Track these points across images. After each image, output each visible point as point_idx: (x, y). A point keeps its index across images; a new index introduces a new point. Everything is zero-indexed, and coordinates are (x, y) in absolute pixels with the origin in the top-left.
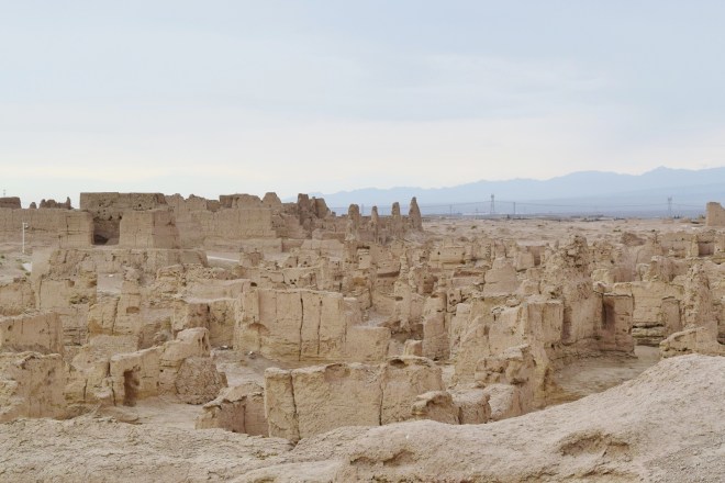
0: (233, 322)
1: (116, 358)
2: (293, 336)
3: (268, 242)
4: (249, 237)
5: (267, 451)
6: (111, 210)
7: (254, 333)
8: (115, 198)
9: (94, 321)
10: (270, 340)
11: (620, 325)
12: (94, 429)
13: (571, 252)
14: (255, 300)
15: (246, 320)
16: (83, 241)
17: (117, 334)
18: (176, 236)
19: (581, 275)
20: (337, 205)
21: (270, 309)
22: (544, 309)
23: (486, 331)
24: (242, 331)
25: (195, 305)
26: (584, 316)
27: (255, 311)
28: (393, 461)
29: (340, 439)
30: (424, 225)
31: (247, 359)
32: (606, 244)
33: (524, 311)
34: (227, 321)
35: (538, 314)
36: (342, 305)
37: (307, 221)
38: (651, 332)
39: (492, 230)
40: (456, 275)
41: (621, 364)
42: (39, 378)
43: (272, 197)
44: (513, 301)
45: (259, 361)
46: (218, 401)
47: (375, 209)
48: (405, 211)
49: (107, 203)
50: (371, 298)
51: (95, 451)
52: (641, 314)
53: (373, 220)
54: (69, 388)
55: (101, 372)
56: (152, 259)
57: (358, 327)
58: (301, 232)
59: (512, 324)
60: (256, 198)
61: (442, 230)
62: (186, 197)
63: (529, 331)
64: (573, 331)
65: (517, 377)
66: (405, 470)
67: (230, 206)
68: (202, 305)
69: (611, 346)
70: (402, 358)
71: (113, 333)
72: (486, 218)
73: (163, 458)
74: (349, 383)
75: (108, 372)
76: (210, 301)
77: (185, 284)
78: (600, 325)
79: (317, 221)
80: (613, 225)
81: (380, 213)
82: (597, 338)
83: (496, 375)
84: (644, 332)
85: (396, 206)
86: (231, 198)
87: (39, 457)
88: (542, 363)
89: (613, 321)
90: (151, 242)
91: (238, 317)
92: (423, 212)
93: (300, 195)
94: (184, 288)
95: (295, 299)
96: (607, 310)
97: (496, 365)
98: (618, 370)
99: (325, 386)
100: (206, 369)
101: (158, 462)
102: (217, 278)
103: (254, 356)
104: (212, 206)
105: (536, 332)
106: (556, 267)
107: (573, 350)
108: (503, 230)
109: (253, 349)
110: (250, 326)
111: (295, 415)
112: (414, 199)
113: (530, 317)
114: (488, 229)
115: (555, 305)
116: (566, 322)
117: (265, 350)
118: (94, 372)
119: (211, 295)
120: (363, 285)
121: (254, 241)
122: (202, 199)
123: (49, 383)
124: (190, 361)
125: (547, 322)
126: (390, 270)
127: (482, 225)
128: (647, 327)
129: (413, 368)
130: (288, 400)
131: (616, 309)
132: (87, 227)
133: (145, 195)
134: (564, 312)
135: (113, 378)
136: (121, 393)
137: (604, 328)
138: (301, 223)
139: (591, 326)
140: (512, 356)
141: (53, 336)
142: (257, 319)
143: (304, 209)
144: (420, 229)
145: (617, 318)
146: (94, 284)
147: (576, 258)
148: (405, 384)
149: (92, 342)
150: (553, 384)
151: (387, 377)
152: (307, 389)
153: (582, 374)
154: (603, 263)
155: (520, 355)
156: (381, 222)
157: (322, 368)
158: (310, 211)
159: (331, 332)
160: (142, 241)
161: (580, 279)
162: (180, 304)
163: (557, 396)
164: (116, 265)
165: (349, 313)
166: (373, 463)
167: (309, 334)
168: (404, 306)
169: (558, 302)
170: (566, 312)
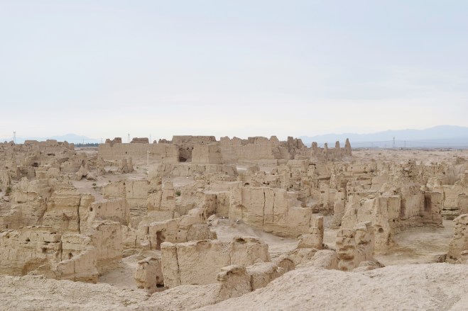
0: (229, 205)
1: (152, 224)
2: (260, 212)
3: (270, 161)
4: (261, 158)
5: (132, 300)
6: (188, 145)
7: (239, 210)
8: (190, 138)
9: (150, 203)
10: (248, 214)
11: (434, 209)
13: (406, 169)
14: (240, 193)
15: (235, 203)
16: (174, 160)
17: (162, 210)
18: (221, 158)
19: (412, 181)
20: (307, 143)
21: (247, 198)
22: (389, 201)
23: (356, 212)
24: (233, 209)
25: (209, 195)
26: (413, 204)
27: (240, 198)
29: (177, 293)
30: (353, 153)
31: (235, 224)
32: (443, 163)
33: (377, 201)
34: (226, 204)
35: (385, 203)
36: (286, 196)
37: (292, 151)
38: (454, 213)
39: (389, 155)
40: (358, 179)
41: (434, 230)
42: (107, 235)
43: (274, 138)
44: (372, 196)
45: (242, 225)
47: (326, 144)
48: (342, 145)
49: (186, 140)
50: (310, 191)
52: (448, 203)
53: (325, 150)
55: (144, 232)
56: (208, 169)
57: (295, 208)
58: (289, 156)
59: (370, 208)
60: (266, 139)
61: (363, 155)
62: (231, 138)
63: (380, 212)
64: (406, 212)
65: (363, 240)
67: (253, 143)
68: (213, 195)
69: (429, 221)
70: (243, 237)
71: (159, 210)
72: (389, 149)
73: (66, 304)
74: (211, 252)
75: (148, 232)
76: (217, 193)
77: (209, 184)
78: (423, 209)
79: (297, 151)
80: (453, 153)
81: (329, 147)
82: (422, 216)
83: (348, 239)
84: (450, 212)
85: (337, 143)
86: (254, 138)
88: (387, 230)
89: (430, 207)
90: (208, 161)
91: (231, 202)
92: (352, 146)
93: (289, 137)
94: (208, 186)
95: (261, 193)
96: (427, 201)
97: (348, 234)
98: (431, 234)
99: (196, 254)
100: (204, 231)
101: (60, 306)
102: (226, 180)
103: (239, 223)
104: (244, 142)
105: (383, 213)
106: (397, 177)
107: (407, 223)
108: (394, 156)
109: (239, 218)
110: (237, 206)
111: (179, 271)
112: (348, 140)
113: (380, 204)
114: (387, 155)
115: (395, 198)
116: (403, 207)
117: (245, 220)
118: (140, 231)
119: (222, 189)
120: (308, 184)
121: (263, 160)
122: (239, 139)
123: (113, 237)
124: (194, 226)
125: (390, 208)
126: (325, 177)
127: (385, 153)
128: (452, 210)
129: (249, 244)
130: (174, 262)
131: (432, 200)
132: (176, 153)
133: (205, 137)
134: (402, 201)
135: (150, 235)
136: (155, 243)
137: (425, 210)
138: (289, 151)
139: (418, 210)
140: (360, 228)
141: (123, 212)
142: (241, 203)
143: (291, 144)
144: (351, 155)
145: (433, 205)
146: (160, 183)
147: (409, 172)
149: (149, 215)
150: (393, 242)
151: (234, 249)
152: (186, 257)
153: (411, 236)
154: (439, 174)
155: (364, 227)
156: (329, 151)
157: (195, 243)
158: (294, 145)
159: (280, 210)
160: (203, 160)
161: (412, 184)
162: (201, 194)
163: (396, 248)
164: (190, 173)
165: (290, 200)
167: (268, 211)
168: (325, 196)
169: (398, 196)
170: (402, 202)
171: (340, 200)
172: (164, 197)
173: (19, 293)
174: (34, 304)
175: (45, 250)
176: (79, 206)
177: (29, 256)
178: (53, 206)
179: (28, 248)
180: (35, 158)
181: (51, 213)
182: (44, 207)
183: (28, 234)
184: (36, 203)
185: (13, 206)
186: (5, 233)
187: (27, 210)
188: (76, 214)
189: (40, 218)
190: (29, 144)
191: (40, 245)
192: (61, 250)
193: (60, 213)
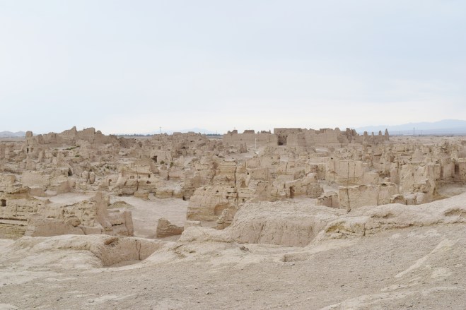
0: (325, 171)
1: (287, 182)
2: (346, 176)
3: (336, 144)
5: (340, 213)
6: (284, 134)
7: (332, 175)
8: (285, 130)
9: (279, 170)
10: (338, 177)
11: (461, 173)
12: (283, 205)
13: (443, 147)
14: (332, 163)
15: (329, 170)
16: (275, 144)
18: (305, 142)
19: (447, 155)
20: (360, 132)
21: (337, 167)
22: (434, 167)
23: (413, 175)
24: (328, 174)
26: (448, 169)
27: (333, 167)
28: (386, 217)
29: (365, 210)
30: (390, 138)
31: (330, 183)
32: (455, 144)
33: (427, 168)
34: (323, 170)
35: (432, 169)
36: (362, 165)
37: (349, 137)
39: (414, 140)
40: (402, 155)
41: (462, 186)
42: (263, 189)
43: (337, 129)
44: (423, 164)
45: (334, 184)
46: (322, 196)
48: (383, 134)
49: (282, 131)
50: (372, 163)
51: (284, 212)
53: (372, 137)
54: (272, 192)
55: (283, 187)
56: (297, 150)
57: (368, 173)
58: (347, 141)
59: (422, 172)
60: (332, 130)
61: (396, 140)
62: (308, 129)
63: (428, 175)
64: (444, 175)
65: (424, 190)
66: (390, 220)
67: (323, 132)
68: (315, 165)
69: (458, 180)
70: (385, 183)
71: (286, 174)
72: (412, 136)
74: (367, 191)
76: (317, 164)
77: (309, 158)
78: (454, 173)
79: (353, 137)
80: (457, 138)
81: (374, 134)
82: (453, 177)
83: (417, 189)
85: (380, 132)
86: (324, 129)
87: (266, 214)
88: (433, 186)
89: (458, 171)
90: (297, 144)
91: (327, 169)
92: (390, 134)
93: (347, 129)
94: (309, 160)
95: (346, 163)
96: (456, 168)
97: (417, 186)
98: (460, 188)
99: (359, 192)
100: (317, 187)
102: (320, 156)
103: (332, 183)
104: (317, 132)
105: (431, 175)
106: (438, 152)
107: (444, 181)
108: (418, 140)
109: (332, 180)
110: (331, 172)
111: (349, 202)
112: (387, 130)
113: (429, 170)
115: (437, 166)
116: (442, 172)
117: (336, 181)
118: (280, 187)
119: (318, 162)
120: (369, 159)
121: (331, 144)
122: (314, 130)
123: (266, 190)
124: (311, 184)
125: (435, 172)
126: (378, 154)
127: (410, 138)
129: (389, 186)
130: (346, 197)
131: (460, 167)
132: (276, 139)
133: (295, 129)
135: (286, 189)
136: (289, 194)
138: (347, 138)
139: (450, 173)
140: (422, 183)
141: (266, 175)
142: (333, 170)
143: (348, 133)
144: (389, 140)
145: (460, 170)
146: (279, 158)
147: (445, 149)
148: (387, 192)
149: (279, 177)
150: (437, 193)
151: (380, 190)
152: (353, 193)
153: (447, 190)
154: (455, 151)
155: (425, 183)
156: (375, 137)
157: (358, 186)
158: (350, 134)
159: (359, 175)
160: (294, 144)
161: (447, 157)
162: (308, 165)
163: (438, 197)
164: (286, 152)
165: (365, 168)
166: (379, 217)
167: (351, 175)
168: (384, 166)
169: (439, 165)
170: (442, 168)
171: (394, 168)
172: (289, 167)
173: (278, 210)
174: (289, 215)
175: (227, 197)
176: (235, 172)
177: (218, 201)
178: (220, 172)
179: (218, 196)
180: (184, 144)
181: (218, 176)
182: (213, 173)
183: (217, 188)
184: (209, 170)
185: (196, 172)
186: (203, 188)
187: (204, 175)
188: (234, 177)
189: (212, 179)
190: (176, 135)
191: (225, 194)
192: (238, 197)
193: (224, 177)
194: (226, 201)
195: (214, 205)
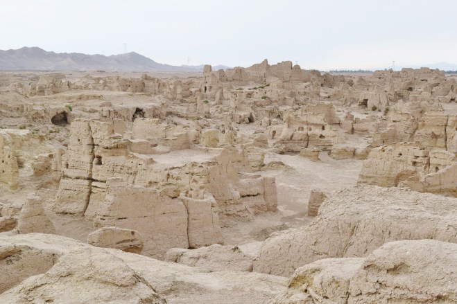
173: (386, 202)
174: (399, 212)
175: (414, 163)
176: (446, 125)
177: (401, 168)
178: (424, 125)
179: (401, 161)
180: (411, 83)
181: (422, 131)
182: (415, 126)
183: (400, 149)
184: (409, 122)
185: (390, 124)
186: (381, 148)
187: (401, 128)
188: (443, 133)
189: (412, 135)
190: (405, 71)
191: (411, 159)
192: (429, 164)
193: (429, 131)
194: (412, 168)
195: (395, 173)
